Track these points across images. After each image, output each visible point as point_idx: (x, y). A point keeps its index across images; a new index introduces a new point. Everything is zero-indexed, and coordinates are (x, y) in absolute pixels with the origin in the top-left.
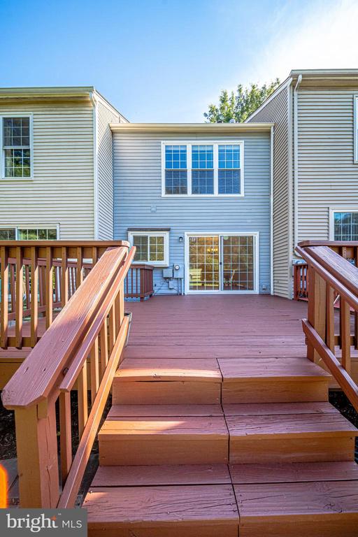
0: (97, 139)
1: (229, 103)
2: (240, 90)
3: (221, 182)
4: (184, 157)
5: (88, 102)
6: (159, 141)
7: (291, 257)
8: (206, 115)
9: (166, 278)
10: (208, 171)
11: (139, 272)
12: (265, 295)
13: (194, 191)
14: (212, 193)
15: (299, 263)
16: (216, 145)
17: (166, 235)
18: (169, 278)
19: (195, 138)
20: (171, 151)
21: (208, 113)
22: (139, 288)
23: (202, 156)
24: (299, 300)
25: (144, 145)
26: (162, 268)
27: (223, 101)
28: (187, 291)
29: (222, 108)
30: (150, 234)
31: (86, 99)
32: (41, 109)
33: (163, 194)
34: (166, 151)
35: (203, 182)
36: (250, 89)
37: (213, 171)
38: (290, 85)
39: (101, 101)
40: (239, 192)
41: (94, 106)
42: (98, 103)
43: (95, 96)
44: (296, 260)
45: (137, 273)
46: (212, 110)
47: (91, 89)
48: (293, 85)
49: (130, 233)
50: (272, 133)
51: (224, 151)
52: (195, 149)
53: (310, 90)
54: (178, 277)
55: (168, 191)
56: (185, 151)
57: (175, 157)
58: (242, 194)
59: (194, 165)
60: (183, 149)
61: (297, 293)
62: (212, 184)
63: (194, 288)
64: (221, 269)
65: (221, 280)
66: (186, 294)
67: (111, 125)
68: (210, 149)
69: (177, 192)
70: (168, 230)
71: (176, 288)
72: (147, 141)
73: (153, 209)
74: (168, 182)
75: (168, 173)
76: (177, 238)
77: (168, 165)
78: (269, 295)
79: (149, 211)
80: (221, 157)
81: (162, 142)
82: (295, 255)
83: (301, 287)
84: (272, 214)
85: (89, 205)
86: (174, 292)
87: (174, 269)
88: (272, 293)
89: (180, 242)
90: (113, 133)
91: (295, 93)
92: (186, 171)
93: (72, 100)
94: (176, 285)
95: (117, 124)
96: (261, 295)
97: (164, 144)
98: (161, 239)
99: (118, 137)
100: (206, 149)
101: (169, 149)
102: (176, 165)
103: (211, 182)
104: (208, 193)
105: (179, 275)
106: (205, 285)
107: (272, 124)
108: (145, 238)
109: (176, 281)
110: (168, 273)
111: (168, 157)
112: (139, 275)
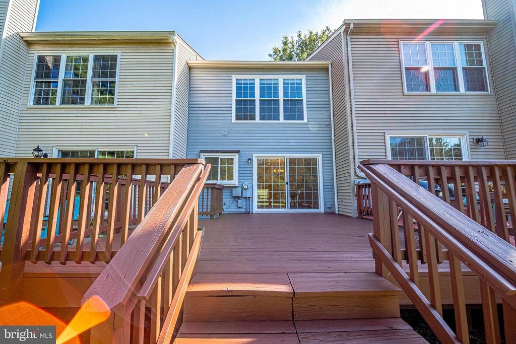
0: (176, 73)
1: (290, 45)
2: (299, 36)
3: (285, 110)
4: (253, 88)
5: (170, 43)
6: (231, 75)
7: (353, 177)
8: (270, 55)
9: (235, 197)
10: (274, 100)
11: (210, 191)
12: (330, 213)
13: (262, 118)
14: (278, 119)
15: (361, 183)
16: (281, 79)
17: (236, 157)
18: (238, 197)
19: (262, 73)
20: (241, 84)
21: (272, 54)
22: (209, 207)
23: (269, 89)
24: (363, 218)
25: (218, 78)
26: (231, 188)
27: (285, 44)
28: (255, 210)
29: (284, 50)
30: (221, 156)
31: (168, 41)
32: (128, 49)
33: (234, 120)
34: (237, 84)
35: (269, 110)
36: (308, 35)
37: (278, 100)
38: (344, 31)
39: (181, 42)
40: (302, 119)
41: (175, 46)
42: (178, 44)
43: (176, 38)
44: (358, 180)
45: (208, 192)
46: (276, 51)
47: (173, 33)
48: (346, 31)
49: (202, 155)
50: (330, 70)
51: (288, 84)
52: (263, 82)
53: (361, 35)
54: (247, 196)
55: (238, 118)
56: (254, 84)
57: (244, 89)
58: (305, 121)
59: (262, 95)
60: (252, 82)
61: (360, 211)
62: (278, 112)
63: (262, 207)
64: (287, 189)
65: (288, 200)
66: (254, 213)
67: (188, 62)
68: (275, 82)
69: (246, 118)
70: (238, 152)
71: (244, 207)
72: (220, 75)
73: (224, 133)
74: (238, 110)
75: (238, 102)
76: (246, 160)
77: (238, 95)
78: (334, 213)
79: (221, 135)
80: (285, 88)
81: (233, 76)
82: (356, 175)
83: (364, 205)
84: (333, 138)
85: (166, 129)
86: (243, 210)
87: (243, 189)
88: (337, 212)
89: (248, 163)
90: (190, 68)
91: (349, 37)
92: (254, 101)
93: (156, 41)
94: (244, 203)
95: (194, 61)
96: (326, 213)
97: (234, 78)
98: (231, 161)
99: (194, 72)
100: (272, 82)
101: (240, 82)
102: (246, 95)
103: (277, 110)
104: (275, 119)
105: (247, 194)
106: (272, 204)
107: (329, 62)
108: (216, 160)
109: (244, 200)
110: (237, 192)
111: (238, 88)
112: (210, 194)
